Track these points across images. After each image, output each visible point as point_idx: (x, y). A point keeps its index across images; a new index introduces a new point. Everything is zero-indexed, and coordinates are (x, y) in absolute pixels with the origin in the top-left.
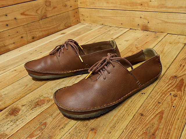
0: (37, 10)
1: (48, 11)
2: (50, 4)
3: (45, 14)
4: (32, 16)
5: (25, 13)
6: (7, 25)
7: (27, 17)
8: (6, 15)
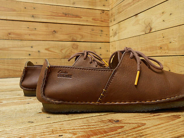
0: (62, 50)
1: (73, 53)
2: (78, 48)
3: (69, 55)
4: (55, 53)
5: (49, 49)
6: (30, 55)
7: (50, 53)
8: (32, 47)
